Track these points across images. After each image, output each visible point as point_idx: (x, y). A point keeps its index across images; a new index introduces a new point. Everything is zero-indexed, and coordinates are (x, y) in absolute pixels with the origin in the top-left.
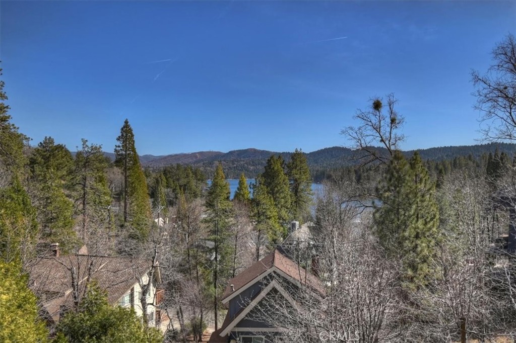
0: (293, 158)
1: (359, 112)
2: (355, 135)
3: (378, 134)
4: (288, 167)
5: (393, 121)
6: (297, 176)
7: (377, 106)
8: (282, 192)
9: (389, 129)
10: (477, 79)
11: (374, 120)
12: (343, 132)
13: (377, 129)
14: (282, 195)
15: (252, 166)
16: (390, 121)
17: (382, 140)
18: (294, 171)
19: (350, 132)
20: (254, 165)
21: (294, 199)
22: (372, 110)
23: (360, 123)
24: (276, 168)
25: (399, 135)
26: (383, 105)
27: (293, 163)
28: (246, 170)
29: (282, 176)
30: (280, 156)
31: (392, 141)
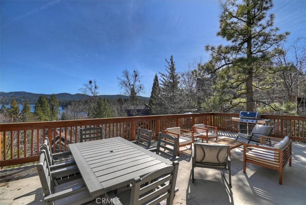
0: (51, 97)
1: (84, 84)
2: (83, 91)
3: (91, 91)
4: (49, 100)
5: (96, 87)
6: (53, 104)
7: (91, 82)
8: (46, 110)
9: (94, 90)
10: (118, 78)
11: (90, 87)
12: (79, 90)
13: (91, 89)
14: (46, 111)
15: (23, 99)
16: (95, 87)
17: (92, 93)
18: (52, 102)
19: (82, 90)
20: (24, 99)
21: (51, 112)
22: (89, 83)
23: (84, 87)
24: (44, 100)
25: (97, 92)
26: (92, 82)
27: (51, 99)
28: (19, 101)
29: (46, 103)
30: (45, 95)
31: (95, 94)
